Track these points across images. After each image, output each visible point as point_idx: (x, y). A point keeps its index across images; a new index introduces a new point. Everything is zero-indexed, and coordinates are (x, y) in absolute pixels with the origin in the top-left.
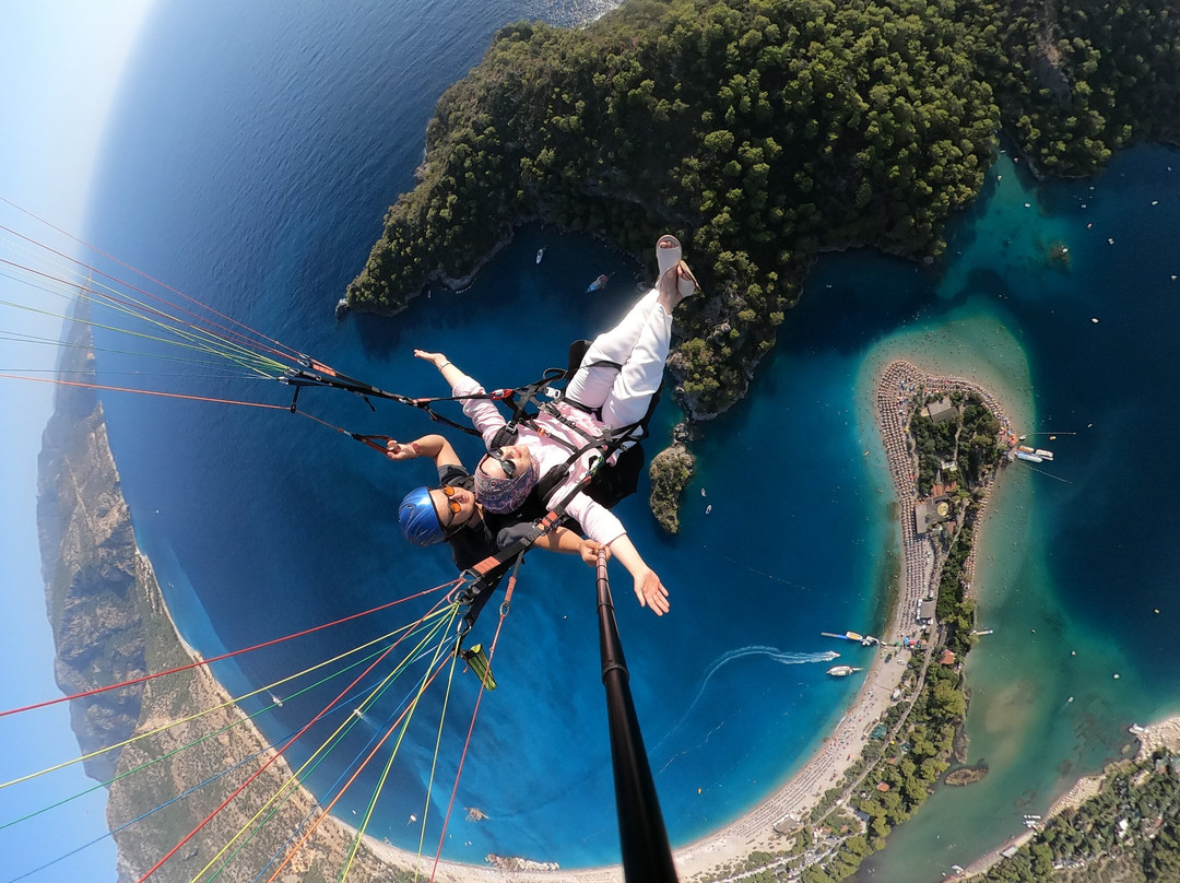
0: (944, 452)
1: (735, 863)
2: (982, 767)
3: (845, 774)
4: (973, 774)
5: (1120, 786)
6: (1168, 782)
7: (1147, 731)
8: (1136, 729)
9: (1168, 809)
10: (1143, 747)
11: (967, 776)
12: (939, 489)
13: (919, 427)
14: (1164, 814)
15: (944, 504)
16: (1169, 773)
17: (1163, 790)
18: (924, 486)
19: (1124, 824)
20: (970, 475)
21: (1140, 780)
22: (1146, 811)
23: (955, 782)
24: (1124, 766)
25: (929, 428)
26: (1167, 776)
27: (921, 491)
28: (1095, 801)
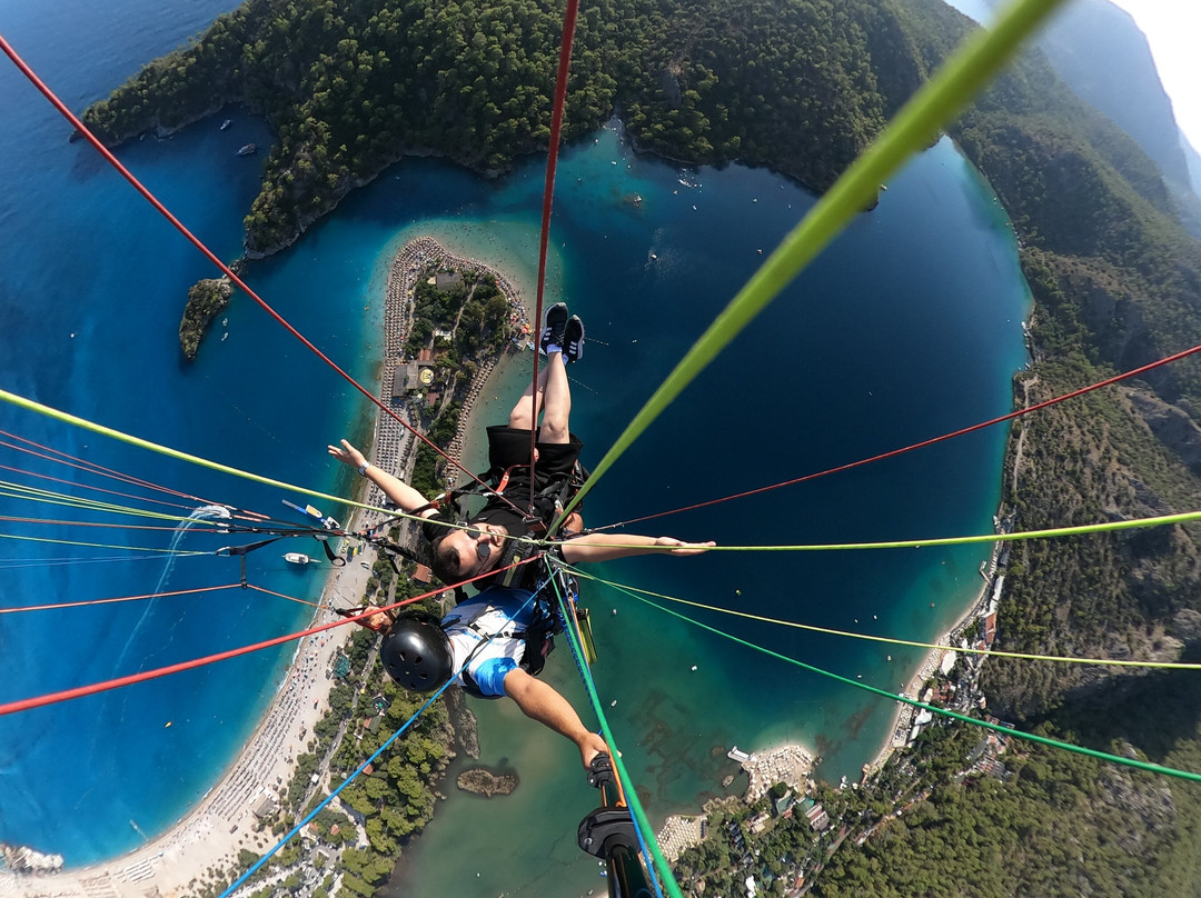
0: (443, 320)
1: (228, 867)
2: (507, 772)
3: (316, 732)
4: (496, 780)
5: (731, 830)
6: (797, 829)
7: (754, 759)
8: (737, 754)
9: (809, 864)
10: (753, 781)
11: (486, 782)
12: (426, 355)
13: (423, 292)
14: (805, 871)
15: (428, 371)
16: (797, 818)
17: (793, 839)
18: (412, 349)
19: (750, 882)
20: (466, 348)
21: (759, 826)
22: (777, 866)
23: (470, 787)
24: (730, 805)
25: (429, 293)
26: (796, 822)
27: (408, 354)
28: (697, 850)
